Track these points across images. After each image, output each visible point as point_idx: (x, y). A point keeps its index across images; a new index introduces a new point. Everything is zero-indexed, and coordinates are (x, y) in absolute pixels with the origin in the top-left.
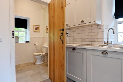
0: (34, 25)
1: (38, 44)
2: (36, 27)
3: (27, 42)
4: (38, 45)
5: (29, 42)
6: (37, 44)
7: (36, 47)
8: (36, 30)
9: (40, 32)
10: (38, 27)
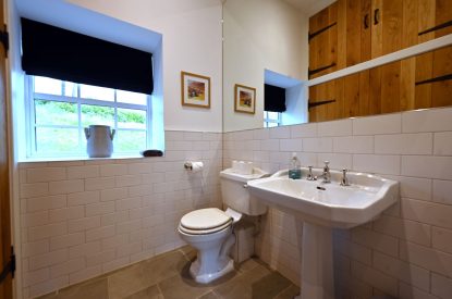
0: (183, 74)
1: (200, 164)
2: (195, 83)
3: (148, 154)
4: (201, 170)
5: (158, 154)
6: (196, 165)
7: (192, 179)
8: (191, 96)
9: (208, 107)
10: (203, 84)
